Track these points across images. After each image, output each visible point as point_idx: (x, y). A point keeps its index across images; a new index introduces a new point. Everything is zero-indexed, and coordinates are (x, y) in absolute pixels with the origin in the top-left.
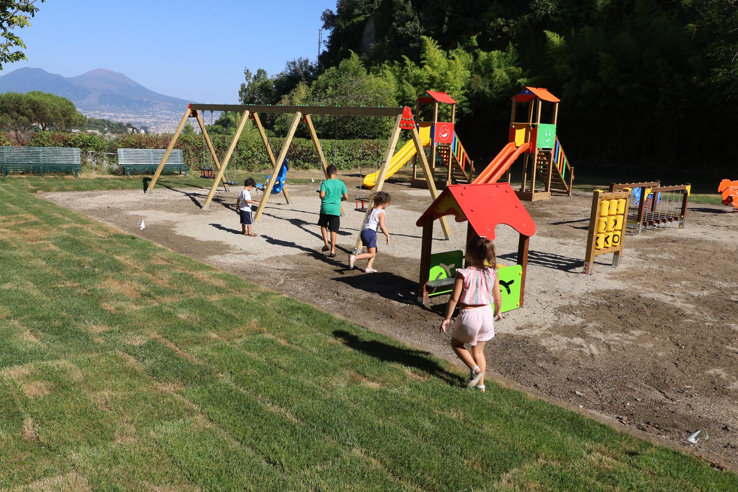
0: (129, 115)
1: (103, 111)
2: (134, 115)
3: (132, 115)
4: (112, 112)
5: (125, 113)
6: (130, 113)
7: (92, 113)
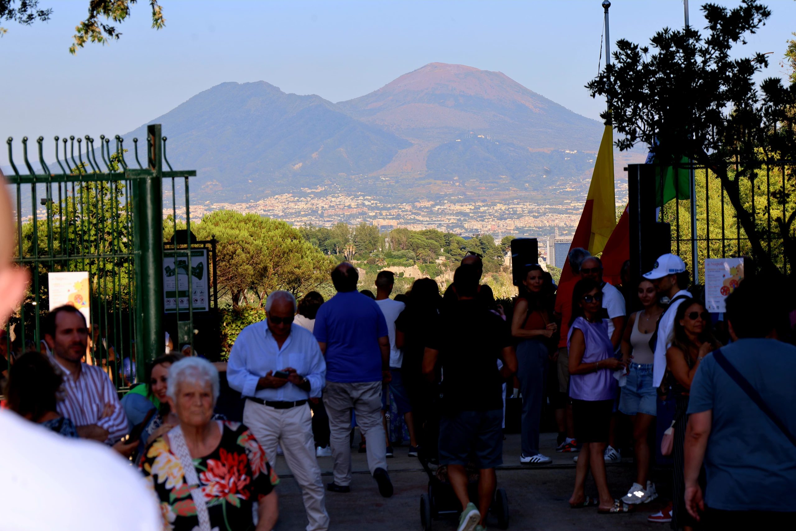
0: (519, 208)
1: (438, 199)
2: (534, 207)
3: (529, 206)
4: (468, 200)
5: (505, 202)
6: (523, 200)
7: (408, 207)
